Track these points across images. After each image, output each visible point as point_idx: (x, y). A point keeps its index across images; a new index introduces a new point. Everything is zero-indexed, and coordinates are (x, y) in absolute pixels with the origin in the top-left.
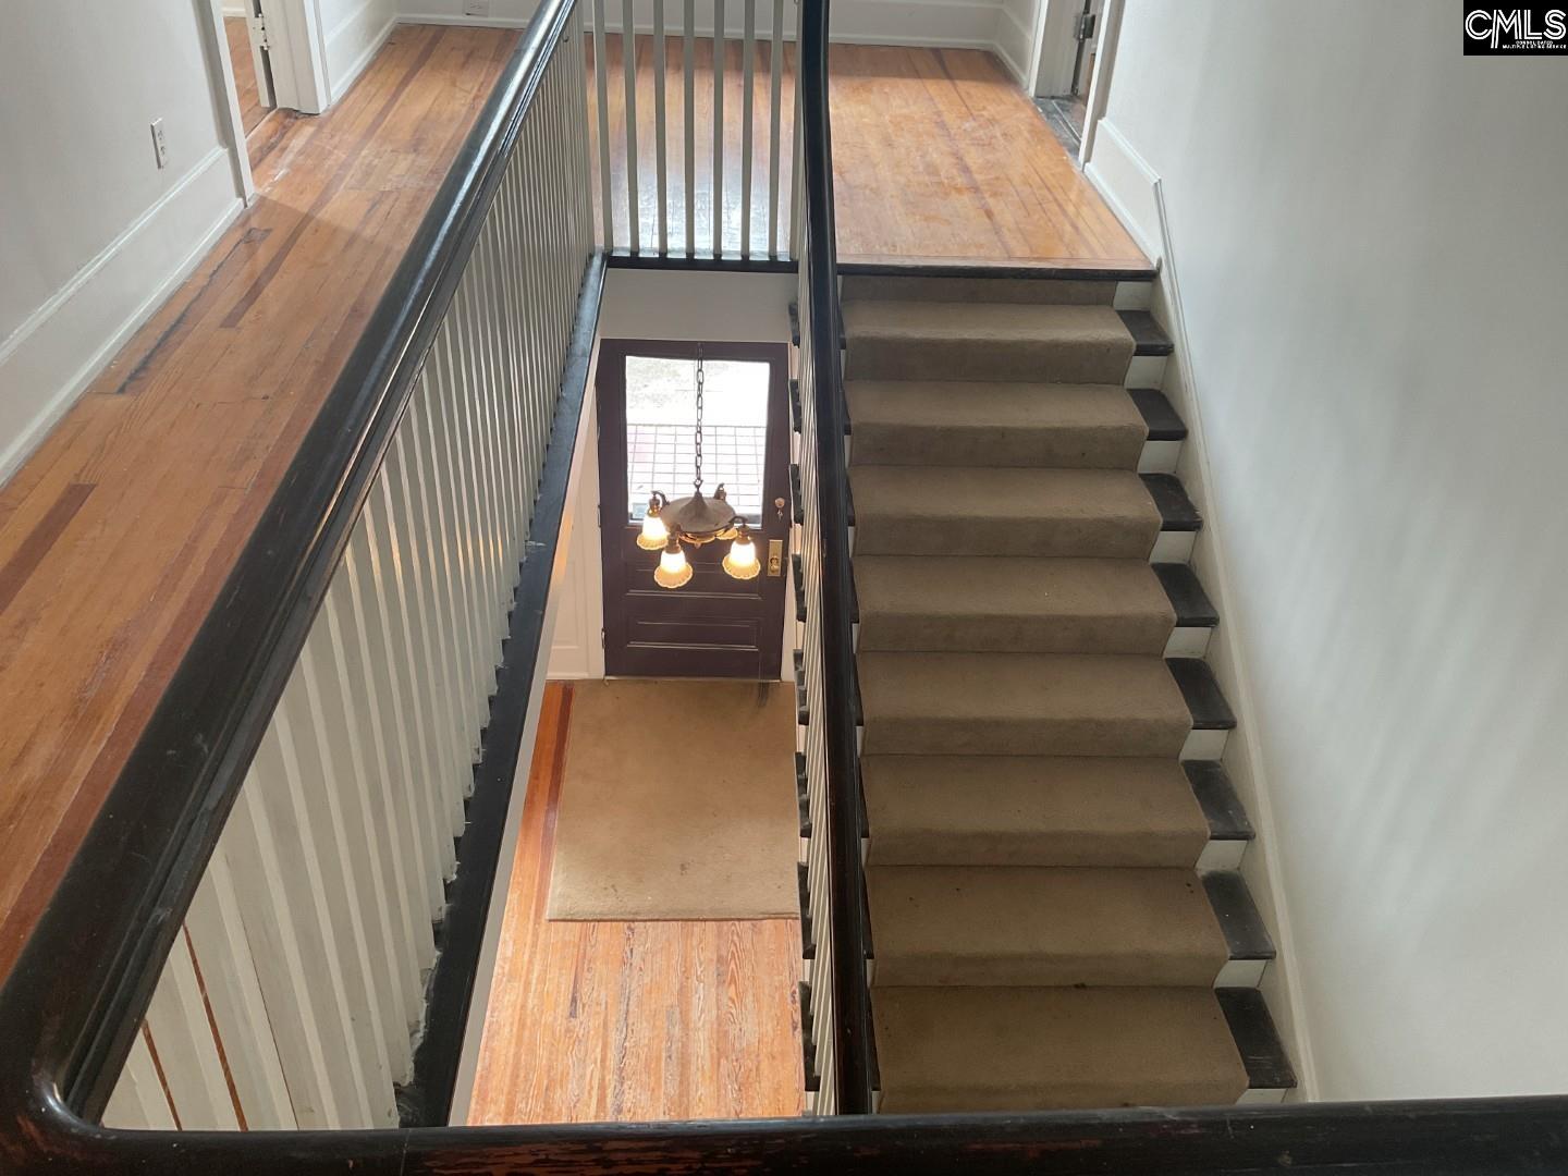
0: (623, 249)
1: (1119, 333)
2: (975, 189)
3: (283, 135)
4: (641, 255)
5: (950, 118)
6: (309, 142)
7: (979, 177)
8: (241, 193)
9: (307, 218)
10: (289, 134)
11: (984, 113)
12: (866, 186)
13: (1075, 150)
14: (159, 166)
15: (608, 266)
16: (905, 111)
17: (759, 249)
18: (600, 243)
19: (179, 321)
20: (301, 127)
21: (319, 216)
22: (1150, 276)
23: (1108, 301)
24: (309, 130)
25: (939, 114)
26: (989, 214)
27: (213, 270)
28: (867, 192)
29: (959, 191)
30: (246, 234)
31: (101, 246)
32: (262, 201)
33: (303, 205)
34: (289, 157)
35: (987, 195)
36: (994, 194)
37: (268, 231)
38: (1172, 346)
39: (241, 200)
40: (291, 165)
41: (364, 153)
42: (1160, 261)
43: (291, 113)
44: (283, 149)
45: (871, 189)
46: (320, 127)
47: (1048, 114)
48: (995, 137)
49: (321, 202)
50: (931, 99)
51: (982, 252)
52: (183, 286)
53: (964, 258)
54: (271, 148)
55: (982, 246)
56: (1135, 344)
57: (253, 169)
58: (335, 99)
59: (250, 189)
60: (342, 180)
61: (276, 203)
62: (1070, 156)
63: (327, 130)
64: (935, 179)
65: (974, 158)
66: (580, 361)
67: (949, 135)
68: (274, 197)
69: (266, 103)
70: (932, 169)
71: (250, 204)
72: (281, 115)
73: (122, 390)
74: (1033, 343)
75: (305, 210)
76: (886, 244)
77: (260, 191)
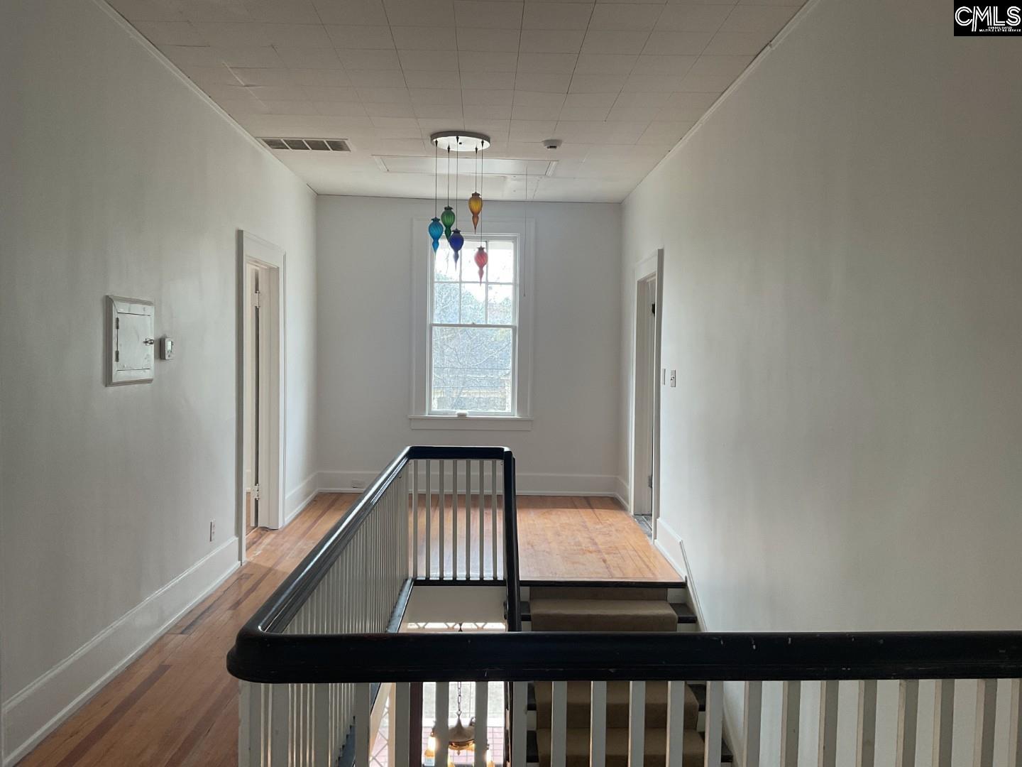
0: (423, 577)
1: (669, 611)
2: (599, 551)
3: (260, 538)
4: (431, 579)
5: (589, 524)
6: (272, 540)
7: (600, 547)
8: (240, 559)
9: (270, 570)
10: (263, 537)
11: (608, 522)
12: (544, 551)
13: (650, 536)
14: (211, 540)
15: (414, 585)
16: (568, 522)
17: (488, 576)
18: (411, 575)
19: (209, 608)
20: (269, 534)
21: (277, 568)
22: (683, 585)
23: (664, 598)
24: (273, 536)
25: (584, 522)
26: (605, 561)
27: (225, 590)
28: (545, 553)
29: (591, 552)
30: (241, 577)
31: (182, 571)
32: (249, 563)
33: (269, 564)
34: (262, 546)
35: (604, 554)
36: (608, 554)
37: (252, 575)
38: (696, 617)
39: (240, 562)
40: (263, 550)
41: (299, 544)
42: (686, 578)
43: (265, 529)
44: (260, 543)
45: (547, 552)
46: (278, 534)
47: (639, 521)
48: (611, 531)
49: (277, 564)
50: (581, 516)
51: (599, 576)
52: (211, 596)
53: (590, 578)
54: (254, 543)
55: (599, 573)
56: (677, 616)
57: (247, 550)
58: (286, 523)
59: (244, 558)
60: (288, 554)
61: (256, 564)
62: (648, 538)
63: (281, 536)
64: (580, 548)
65: (600, 539)
66: (397, 618)
67: (588, 530)
68: (254, 562)
69: (253, 524)
70: (579, 544)
71: (243, 565)
72: (259, 531)
73: (182, 633)
74: (625, 616)
75: (270, 566)
76: (552, 573)
77: (248, 560)
